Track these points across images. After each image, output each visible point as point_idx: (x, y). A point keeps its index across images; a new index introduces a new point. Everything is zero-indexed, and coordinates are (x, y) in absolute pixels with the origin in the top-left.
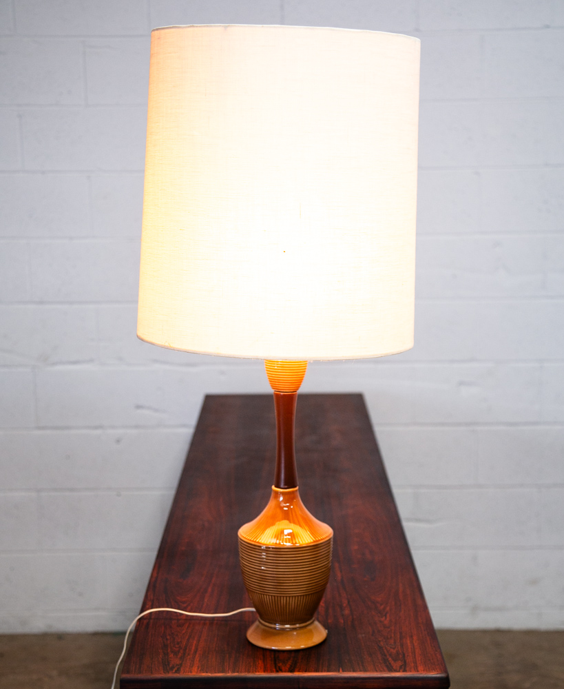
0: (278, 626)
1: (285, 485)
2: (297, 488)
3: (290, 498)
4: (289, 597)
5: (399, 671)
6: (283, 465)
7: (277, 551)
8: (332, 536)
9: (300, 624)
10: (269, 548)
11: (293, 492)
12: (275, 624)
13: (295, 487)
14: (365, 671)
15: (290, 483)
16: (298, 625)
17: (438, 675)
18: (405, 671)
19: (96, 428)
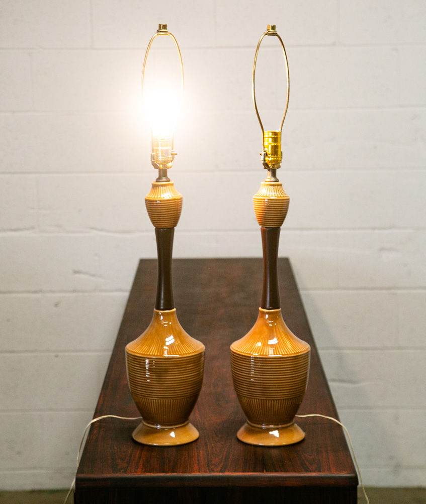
0: (264, 427)
1: (270, 306)
2: (280, 309)
3: (273, 317)
4: (274, 400)
5: (315, 472)
6: (268, 289)
7: (263, 361)
8: (310, 349)
9: (281, 425)
10: (257, 358)
11: (277, 312)
12: (262, 425)
13: (278, 308)
14: (286, 471)
15: (275, 304)
16: (280, 426)
17: (348, 475)
18: (319, 471)
19: (35, 292)
